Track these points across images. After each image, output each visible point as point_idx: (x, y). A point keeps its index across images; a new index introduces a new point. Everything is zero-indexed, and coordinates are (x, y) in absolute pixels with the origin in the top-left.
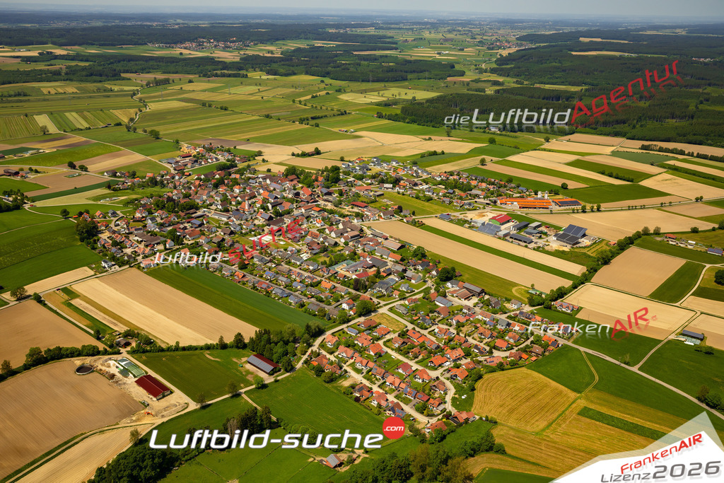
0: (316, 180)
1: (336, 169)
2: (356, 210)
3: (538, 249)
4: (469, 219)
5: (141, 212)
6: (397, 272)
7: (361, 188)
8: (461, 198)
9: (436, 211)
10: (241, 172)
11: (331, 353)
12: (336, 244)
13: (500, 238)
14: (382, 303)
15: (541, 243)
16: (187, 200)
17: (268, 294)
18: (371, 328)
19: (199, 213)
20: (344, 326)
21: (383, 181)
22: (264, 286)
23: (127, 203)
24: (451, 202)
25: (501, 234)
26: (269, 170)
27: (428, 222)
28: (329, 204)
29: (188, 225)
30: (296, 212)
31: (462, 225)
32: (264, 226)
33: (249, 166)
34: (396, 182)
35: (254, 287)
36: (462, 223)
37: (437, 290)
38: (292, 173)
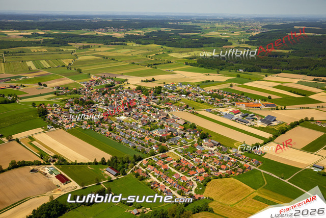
0: (150, 92)
1: (160, 88)
2: (167, 106)
3: (251, 126)
4: (220, 112)
5: (68, 105)
6: (181, 134)
7: (171, 97)
8: (218, 102)
9: (205, 108)
10: (116, 88)
11: (144, 168)
12: (155, 121)
13: (233, 121)
14: (172, 147)
15: (253, 123)
16: (89, 100)
17: (120, 142)
18: (164, 158)
19: (94, 106)
20: (152, 157)
21: (181, 94)
22: (119, 138)
23: (62, 101)
24: (212, 104)
25: (234, 119)
26: (129, 88)
27: (200, 112)
28: (155, 103)
29: (88, 111)
30: (138, 107)
31: (216, 114)
32: (123, 112)
33: (120, 86)
34: (188, 94)
35: (114, 139)
36: (216, 113)
37: (198, 143)
38: (140, 89)
